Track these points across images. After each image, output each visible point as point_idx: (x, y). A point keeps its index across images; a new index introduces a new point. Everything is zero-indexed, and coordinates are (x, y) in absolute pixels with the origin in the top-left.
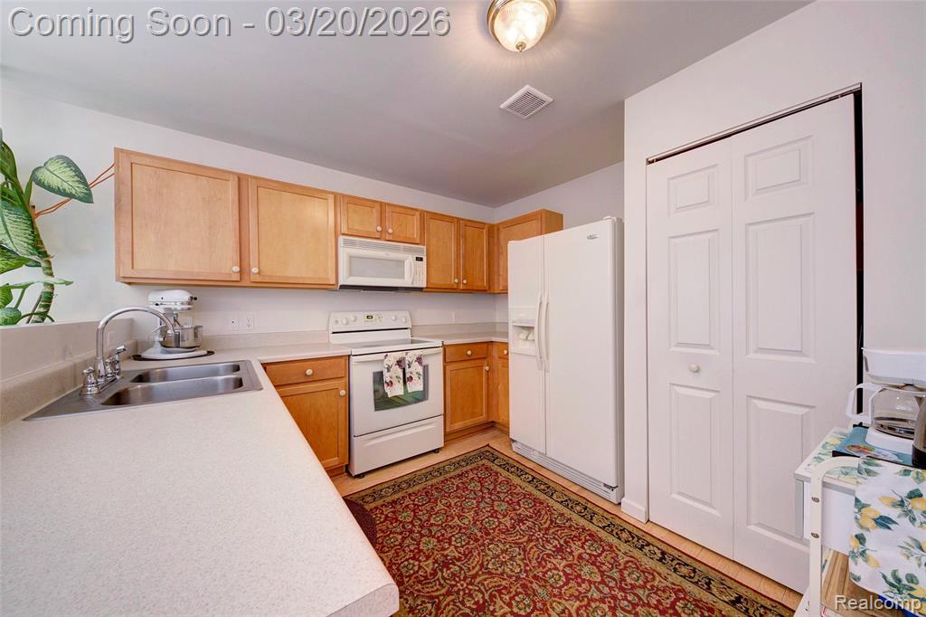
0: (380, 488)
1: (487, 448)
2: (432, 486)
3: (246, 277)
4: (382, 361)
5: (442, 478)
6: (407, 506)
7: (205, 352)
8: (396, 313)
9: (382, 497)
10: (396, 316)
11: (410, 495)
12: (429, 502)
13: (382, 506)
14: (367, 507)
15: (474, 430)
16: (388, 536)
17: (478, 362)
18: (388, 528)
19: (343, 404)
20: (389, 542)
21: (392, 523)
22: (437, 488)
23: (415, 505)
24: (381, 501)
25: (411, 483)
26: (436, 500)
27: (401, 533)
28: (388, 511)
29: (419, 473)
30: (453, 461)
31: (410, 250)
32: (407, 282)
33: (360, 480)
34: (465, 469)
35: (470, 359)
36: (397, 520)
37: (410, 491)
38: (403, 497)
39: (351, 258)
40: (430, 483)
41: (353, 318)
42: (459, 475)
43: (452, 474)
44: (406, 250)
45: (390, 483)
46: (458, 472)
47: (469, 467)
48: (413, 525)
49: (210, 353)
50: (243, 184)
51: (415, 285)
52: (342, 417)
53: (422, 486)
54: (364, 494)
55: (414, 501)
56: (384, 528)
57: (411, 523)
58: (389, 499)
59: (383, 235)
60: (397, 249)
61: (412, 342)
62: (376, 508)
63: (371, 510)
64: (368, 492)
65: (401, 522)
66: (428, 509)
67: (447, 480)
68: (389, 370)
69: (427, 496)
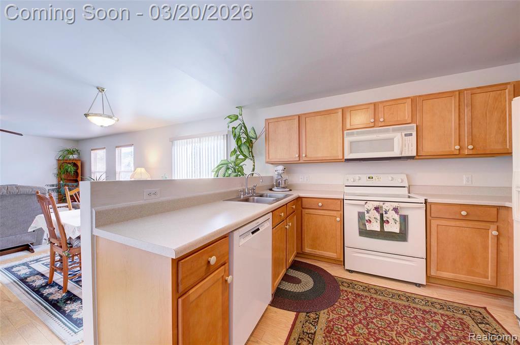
0: (356, 283)
1: (482, 311)
2: (393, 303)
3: (301, 158)
4: (363, 206)
5: (407, 304)
6: (365, 302)
7: (288, 190)
8: (392, 175)
9: (353, 288)
10: (392, 178)
11: (372, 298)
12: (383, 310)
13: (350, 292)
14: (341, 288)
15: (484, 290)
16: (341, 308)
17: (482, 225)
18: (344, 304)
19: (339, 226)
20: (339, 311)
21: (348, 304)
22: (396, 307)
23: (370, 305)
24: (352, 290)
25: (379, 293)
26: (389, 312)
27: (349, 312)
28: (351, 297)
29: (390, 291)
30: (429, 299)
31: (399, 130)
32: (396, 153)
33: (348, 273)
34: (436, 310)
35: (464, 219)
36: (352, 304)
37: (375, 296)
38: (366, 296)
39: (351, 143)
40: (394, 300)
41: (358, 178)
42: (424, 311)
43: (418, 306)
44: (394, 130)
45: (364, 284)
46: (427, 309)
47: (441, 311)
48: (360, 314)
49: (290, 190)
50: (300, 118)
51: (404, 155)
52: (339, 233)
53: (386, 299)
54: (345, 280)
55: (372, 302)
56: (342, 303)
57: (360, 312)
58: (357, 292)
59: (376, 123)
60: (387, 131)
61: (409, 197)
62: (346, 291)
63: (342, 290)
64: (348, 281)
65: (354, 307)
66: (378, 313)
67: (410, 307)
68: (368, 212)
69: (384, 306)
